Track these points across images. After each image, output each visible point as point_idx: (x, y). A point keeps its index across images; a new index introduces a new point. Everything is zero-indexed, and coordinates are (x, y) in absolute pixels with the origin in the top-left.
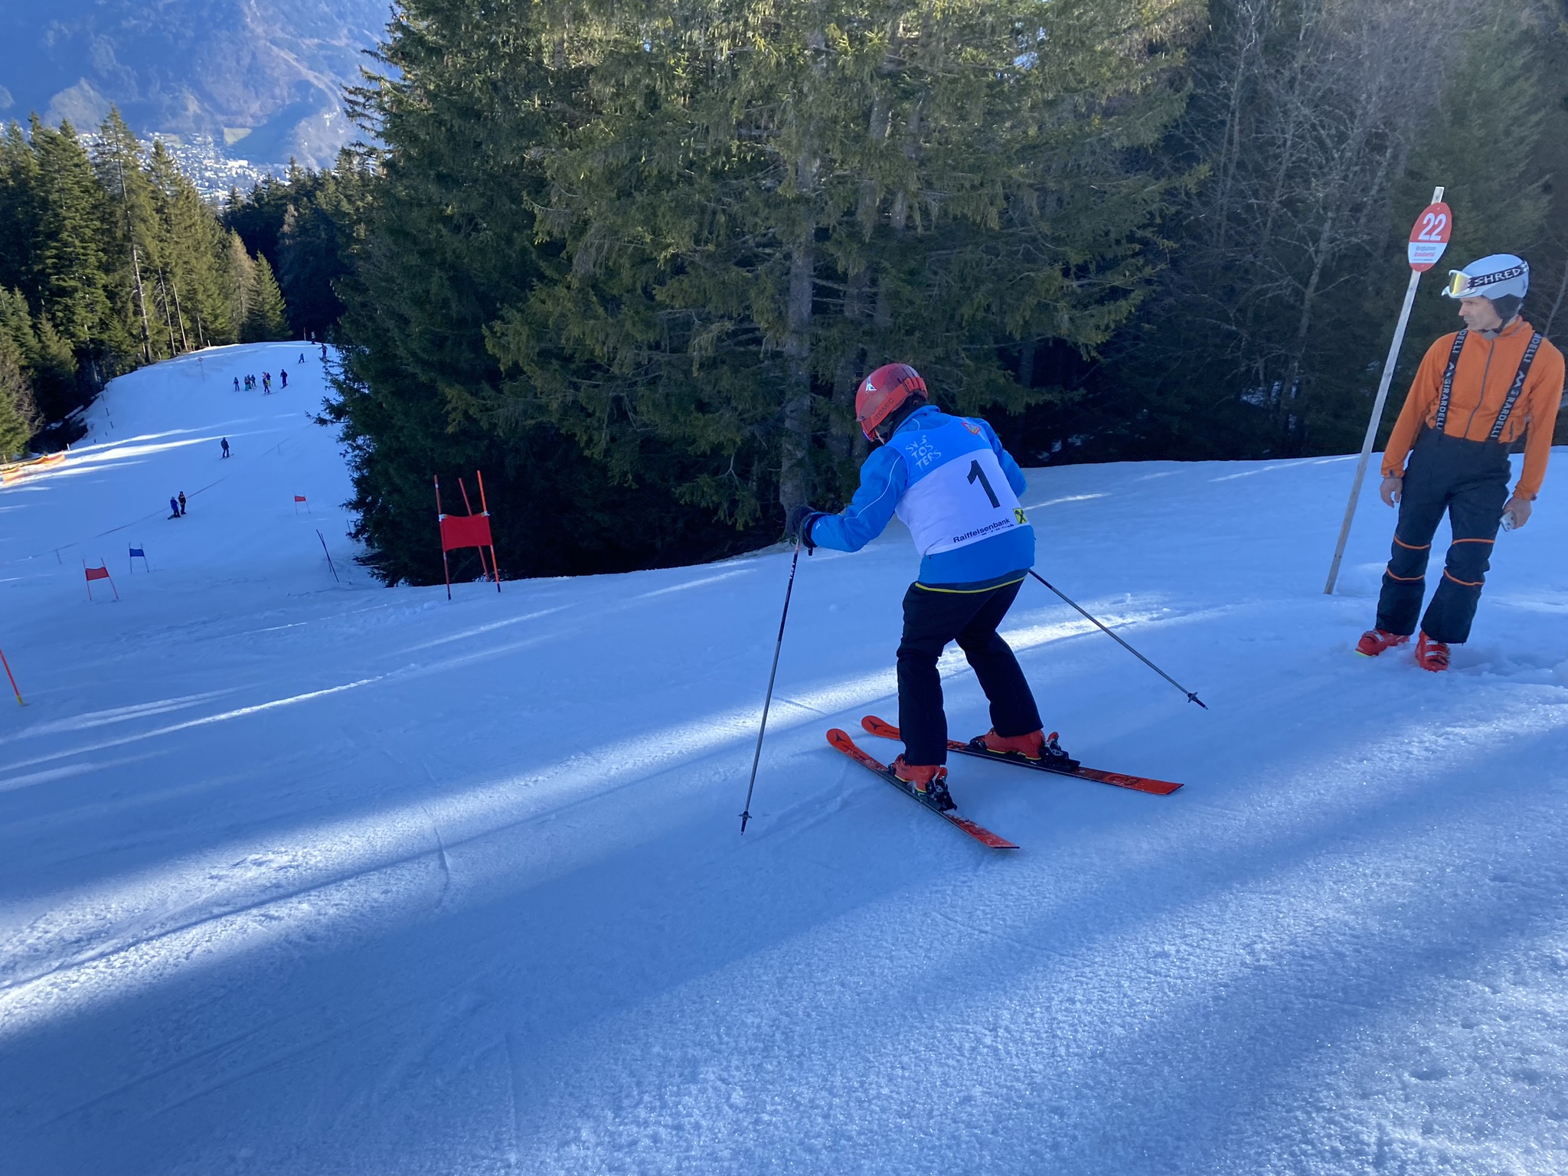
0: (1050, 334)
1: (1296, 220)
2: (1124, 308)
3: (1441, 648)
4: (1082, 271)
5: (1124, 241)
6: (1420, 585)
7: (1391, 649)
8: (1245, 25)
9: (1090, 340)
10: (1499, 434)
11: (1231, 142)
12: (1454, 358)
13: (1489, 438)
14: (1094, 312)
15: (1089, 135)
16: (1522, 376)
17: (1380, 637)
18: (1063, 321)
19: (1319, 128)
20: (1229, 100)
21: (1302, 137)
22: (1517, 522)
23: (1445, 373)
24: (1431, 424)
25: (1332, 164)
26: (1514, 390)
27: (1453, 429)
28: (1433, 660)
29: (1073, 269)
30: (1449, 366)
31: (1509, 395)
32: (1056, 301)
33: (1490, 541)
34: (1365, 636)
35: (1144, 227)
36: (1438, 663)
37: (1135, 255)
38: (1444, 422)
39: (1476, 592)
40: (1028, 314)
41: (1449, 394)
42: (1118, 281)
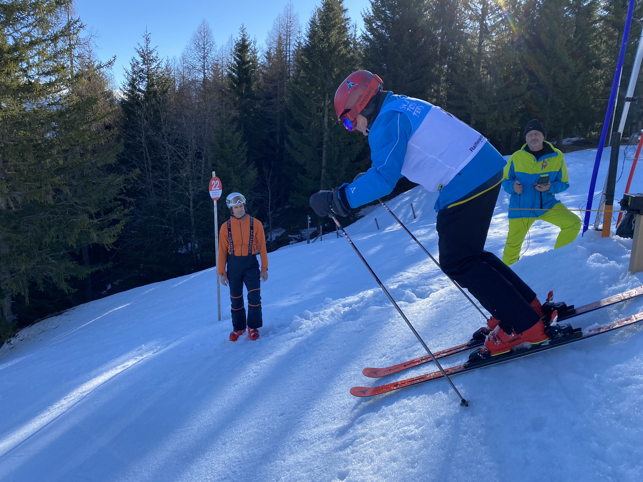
0: (90, 243)
1: (178, 185)
2: (119, 227)
3: (255, 331)
4: (98, 215)
5: (113, 201)
6: (244, 310)
7: (240, 336)
8: (141, 118)
9: (108, 242)
10: (251, 252)
11: (147, 159)
12: (229, 230)
13: (249, 254)
14: (107, 231)
15: (86, 162)
16: (252, 231)
17: (235, 333)
18: (94, 237)
19: (177, 152)
20: (142, 144)
21: (172, 155)
22: (265, 279)
23: (229, 236)
24: (230, 253)
25: (185, 164)
26: (251, 236)
27: (237, 254)
28: (254, 336)
29: (94, 216)
30: (229, 233)
31: (250, 238)
32: (89, 229)
33: (259, 289)
34: (231, 335)
35: (120, 194)
36: (255, 337)
37: (119, 206)
38: (234, 252)
39: (260, 308)
40: (77, 236)
41: (232, 242)
42: (115, 217)
